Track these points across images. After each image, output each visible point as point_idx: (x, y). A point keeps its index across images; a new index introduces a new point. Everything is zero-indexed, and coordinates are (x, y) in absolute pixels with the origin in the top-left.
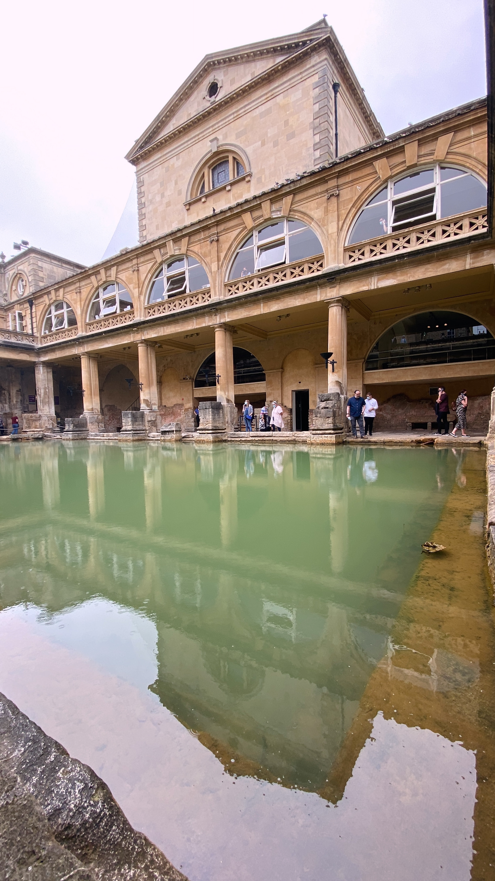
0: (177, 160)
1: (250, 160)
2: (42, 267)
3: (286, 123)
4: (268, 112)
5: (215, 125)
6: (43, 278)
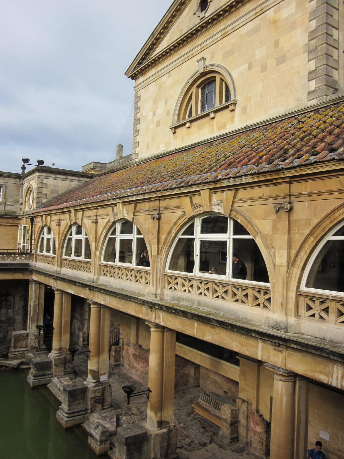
0: (169, 77)
1: (235, 84)
2: (46, 184)
3: (276, 44)
4: (257, 30)
5: (203, 43)
6: (46, 194)
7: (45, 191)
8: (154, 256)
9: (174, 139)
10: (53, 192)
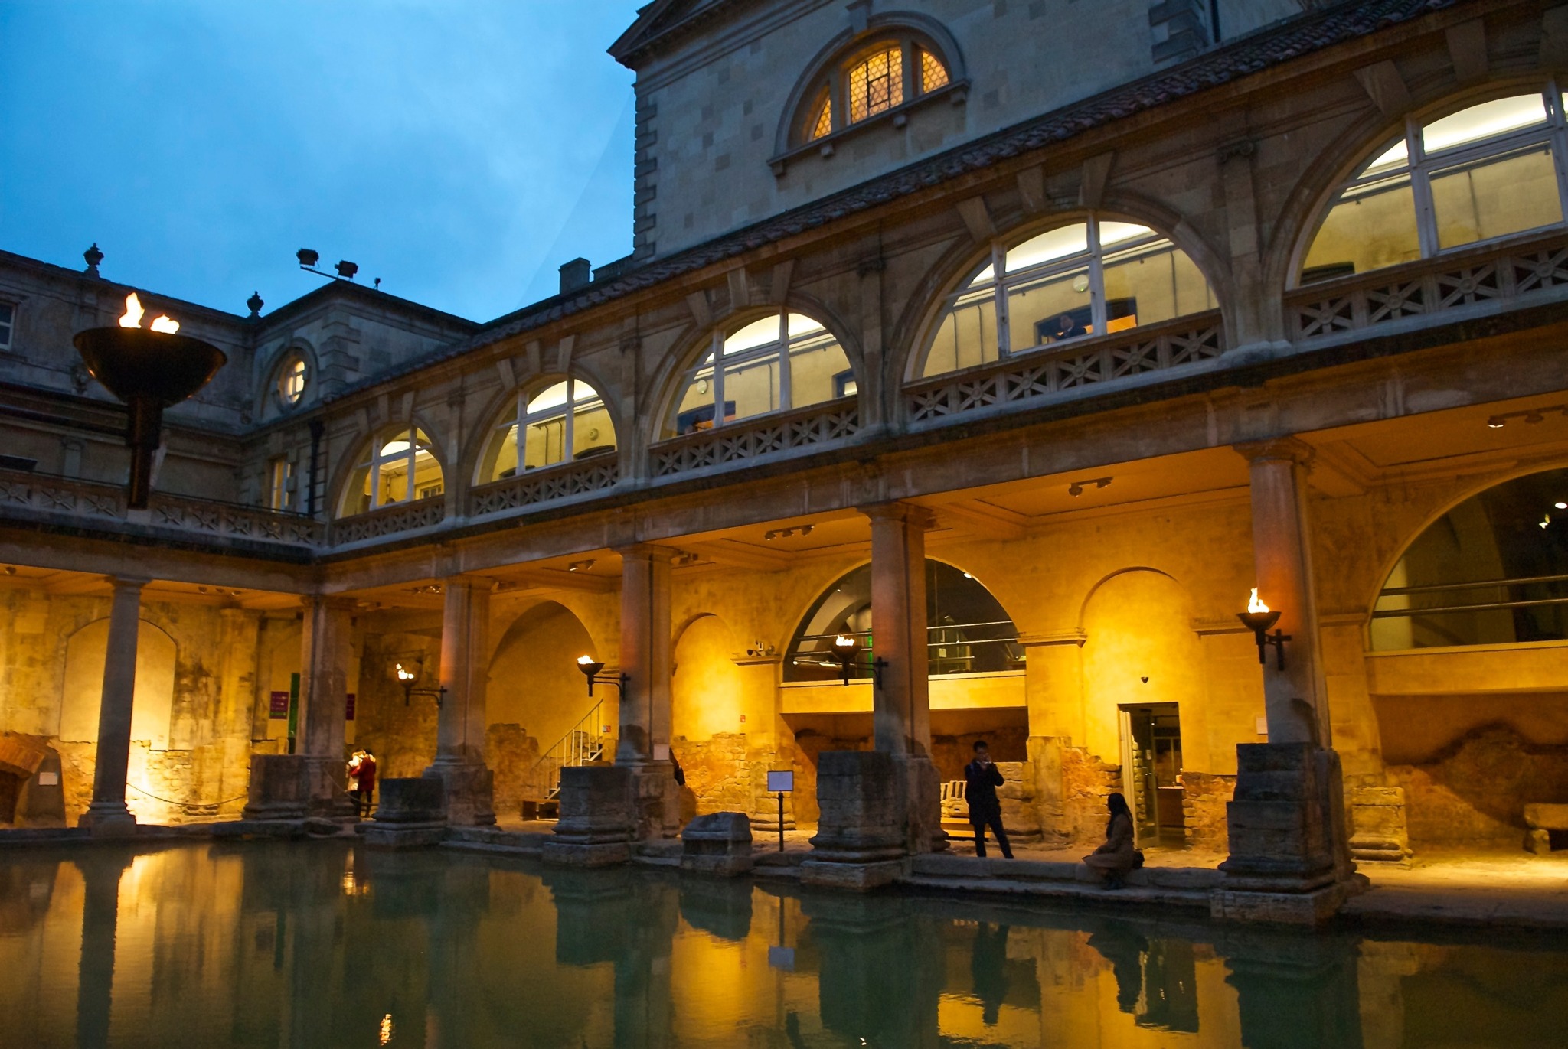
0: (751, 53)
1: (963, 50)
2: (358, 331)
6: (356, 360)
7: (353, 350)
8: (871, 354)
9: (780, 189)
10: (377, 355)
